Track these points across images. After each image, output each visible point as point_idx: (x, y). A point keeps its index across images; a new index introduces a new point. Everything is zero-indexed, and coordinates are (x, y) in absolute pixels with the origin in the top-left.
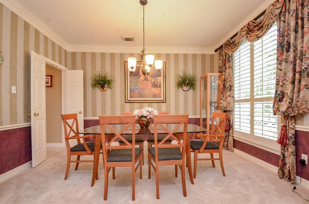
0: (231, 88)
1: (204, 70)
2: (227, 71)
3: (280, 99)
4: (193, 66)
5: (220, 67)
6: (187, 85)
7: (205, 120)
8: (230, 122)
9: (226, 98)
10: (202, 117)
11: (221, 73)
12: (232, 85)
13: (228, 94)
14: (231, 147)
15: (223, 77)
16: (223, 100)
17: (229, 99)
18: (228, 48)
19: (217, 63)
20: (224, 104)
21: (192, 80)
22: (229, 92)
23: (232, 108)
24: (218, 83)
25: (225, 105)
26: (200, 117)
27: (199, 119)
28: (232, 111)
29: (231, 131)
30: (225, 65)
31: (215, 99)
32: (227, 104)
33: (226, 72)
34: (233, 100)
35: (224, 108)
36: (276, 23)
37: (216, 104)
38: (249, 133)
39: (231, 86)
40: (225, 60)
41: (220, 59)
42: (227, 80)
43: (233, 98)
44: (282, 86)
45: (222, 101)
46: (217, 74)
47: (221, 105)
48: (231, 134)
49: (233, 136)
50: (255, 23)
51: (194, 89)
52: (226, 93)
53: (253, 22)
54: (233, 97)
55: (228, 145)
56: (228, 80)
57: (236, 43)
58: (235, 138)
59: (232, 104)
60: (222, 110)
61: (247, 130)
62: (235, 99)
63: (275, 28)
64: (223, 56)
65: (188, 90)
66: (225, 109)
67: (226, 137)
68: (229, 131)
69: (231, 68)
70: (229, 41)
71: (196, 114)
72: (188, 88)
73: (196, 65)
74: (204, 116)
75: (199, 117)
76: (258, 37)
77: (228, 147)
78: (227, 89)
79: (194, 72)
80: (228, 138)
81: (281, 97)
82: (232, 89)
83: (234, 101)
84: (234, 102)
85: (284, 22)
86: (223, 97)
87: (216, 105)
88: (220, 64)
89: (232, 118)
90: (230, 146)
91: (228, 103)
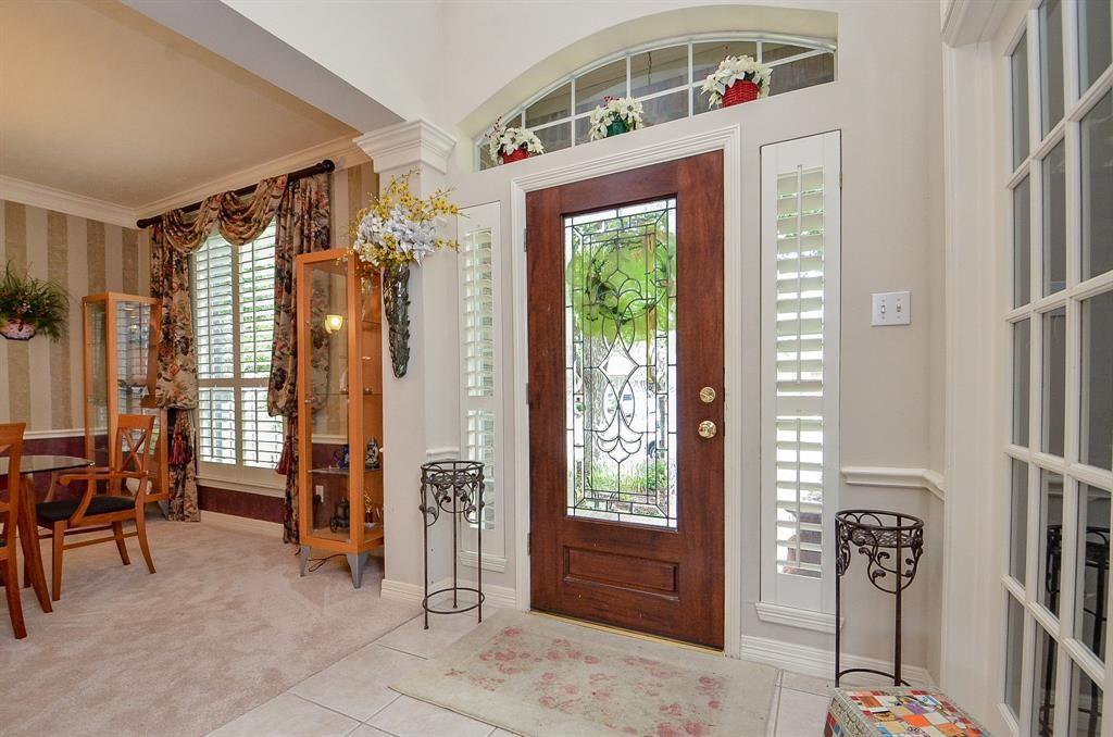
0: (188, 345)
1: (98, 277)
2: (176, 297)
3: (276, 384)
4: (49, 254)
5: (155, 280)
6: (22, 320)
7: (103, 441)
8: (187, 441)
9: (174, 374)
10: (91, 434)
11: (158, 297)
12: (189, 337)
13: (179, 363)
14: (191, 509)
15: (165, 311)
16: (166, 380)
17: (181, 375)
18: (175, 232)
19: (147, 265)
20: (168, 392)
21: (47, 305)
22: (182, 355)
23: (190, 401)
24: (151, 327)
25: (171, 394)
26: (86, 432)
27: (83, 439)
28: (192, 409)
29: (191, 465)
30: (168, 276)
31: (140, 372)
32: (176, 389)
33: (171, 298)
34: (193, 381)
35: (169, 400)
36: (274, 222)
37: (145, 388)
38: (234, 462)
39: (187, 339)
40: (170, 262)
41: (155, 256)
42: (175, 322)
43: (193, 375)
44: (281, 359)
45: (161, 382)
46: (147, 301)
47: (158, 393)
48: (192, 474)
49: (195, 479)
50: (236, 203)
51: (55, 334)
52: (172, 358)
53: (232, 197)
54: (194, 371)
55: (182, 506)
56: (179, 324)
57: (196, 231)
58: (202, 484)
59: (191, 390)
60: (162, 407)
61: (229, 457)
62: (199, 377)
63: (271, 230)
64: (162, 247)
65: (31, 337)
66: (172, 405)
67: (177, 484)
68: (184, 468)
69: (189, 289)
70: (179, 215)
71: (68, 424)
72: (27, 330)
73: (64, 253)
74: (99, 430)
75: (83, 435)
76: (244, 239)
77: (182, 512)
78: (176, 346)
79: (55, 276)
80: (183, 486)
81: (279, 379)
82: (190, 350)
83: (198, 383)
84: (197, 386)
85: (285, 229)
86: (165, 369)
87: (145, 393)
88: (156, 271)
89: (192, 429)
90: (191, 506)
91: (178, 386)
